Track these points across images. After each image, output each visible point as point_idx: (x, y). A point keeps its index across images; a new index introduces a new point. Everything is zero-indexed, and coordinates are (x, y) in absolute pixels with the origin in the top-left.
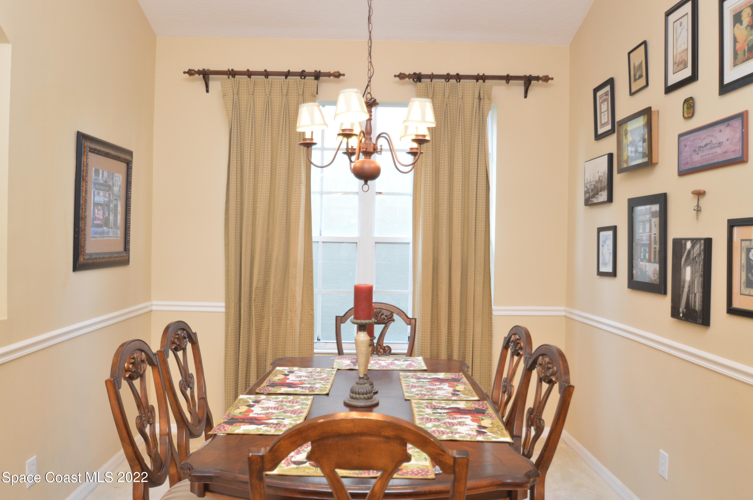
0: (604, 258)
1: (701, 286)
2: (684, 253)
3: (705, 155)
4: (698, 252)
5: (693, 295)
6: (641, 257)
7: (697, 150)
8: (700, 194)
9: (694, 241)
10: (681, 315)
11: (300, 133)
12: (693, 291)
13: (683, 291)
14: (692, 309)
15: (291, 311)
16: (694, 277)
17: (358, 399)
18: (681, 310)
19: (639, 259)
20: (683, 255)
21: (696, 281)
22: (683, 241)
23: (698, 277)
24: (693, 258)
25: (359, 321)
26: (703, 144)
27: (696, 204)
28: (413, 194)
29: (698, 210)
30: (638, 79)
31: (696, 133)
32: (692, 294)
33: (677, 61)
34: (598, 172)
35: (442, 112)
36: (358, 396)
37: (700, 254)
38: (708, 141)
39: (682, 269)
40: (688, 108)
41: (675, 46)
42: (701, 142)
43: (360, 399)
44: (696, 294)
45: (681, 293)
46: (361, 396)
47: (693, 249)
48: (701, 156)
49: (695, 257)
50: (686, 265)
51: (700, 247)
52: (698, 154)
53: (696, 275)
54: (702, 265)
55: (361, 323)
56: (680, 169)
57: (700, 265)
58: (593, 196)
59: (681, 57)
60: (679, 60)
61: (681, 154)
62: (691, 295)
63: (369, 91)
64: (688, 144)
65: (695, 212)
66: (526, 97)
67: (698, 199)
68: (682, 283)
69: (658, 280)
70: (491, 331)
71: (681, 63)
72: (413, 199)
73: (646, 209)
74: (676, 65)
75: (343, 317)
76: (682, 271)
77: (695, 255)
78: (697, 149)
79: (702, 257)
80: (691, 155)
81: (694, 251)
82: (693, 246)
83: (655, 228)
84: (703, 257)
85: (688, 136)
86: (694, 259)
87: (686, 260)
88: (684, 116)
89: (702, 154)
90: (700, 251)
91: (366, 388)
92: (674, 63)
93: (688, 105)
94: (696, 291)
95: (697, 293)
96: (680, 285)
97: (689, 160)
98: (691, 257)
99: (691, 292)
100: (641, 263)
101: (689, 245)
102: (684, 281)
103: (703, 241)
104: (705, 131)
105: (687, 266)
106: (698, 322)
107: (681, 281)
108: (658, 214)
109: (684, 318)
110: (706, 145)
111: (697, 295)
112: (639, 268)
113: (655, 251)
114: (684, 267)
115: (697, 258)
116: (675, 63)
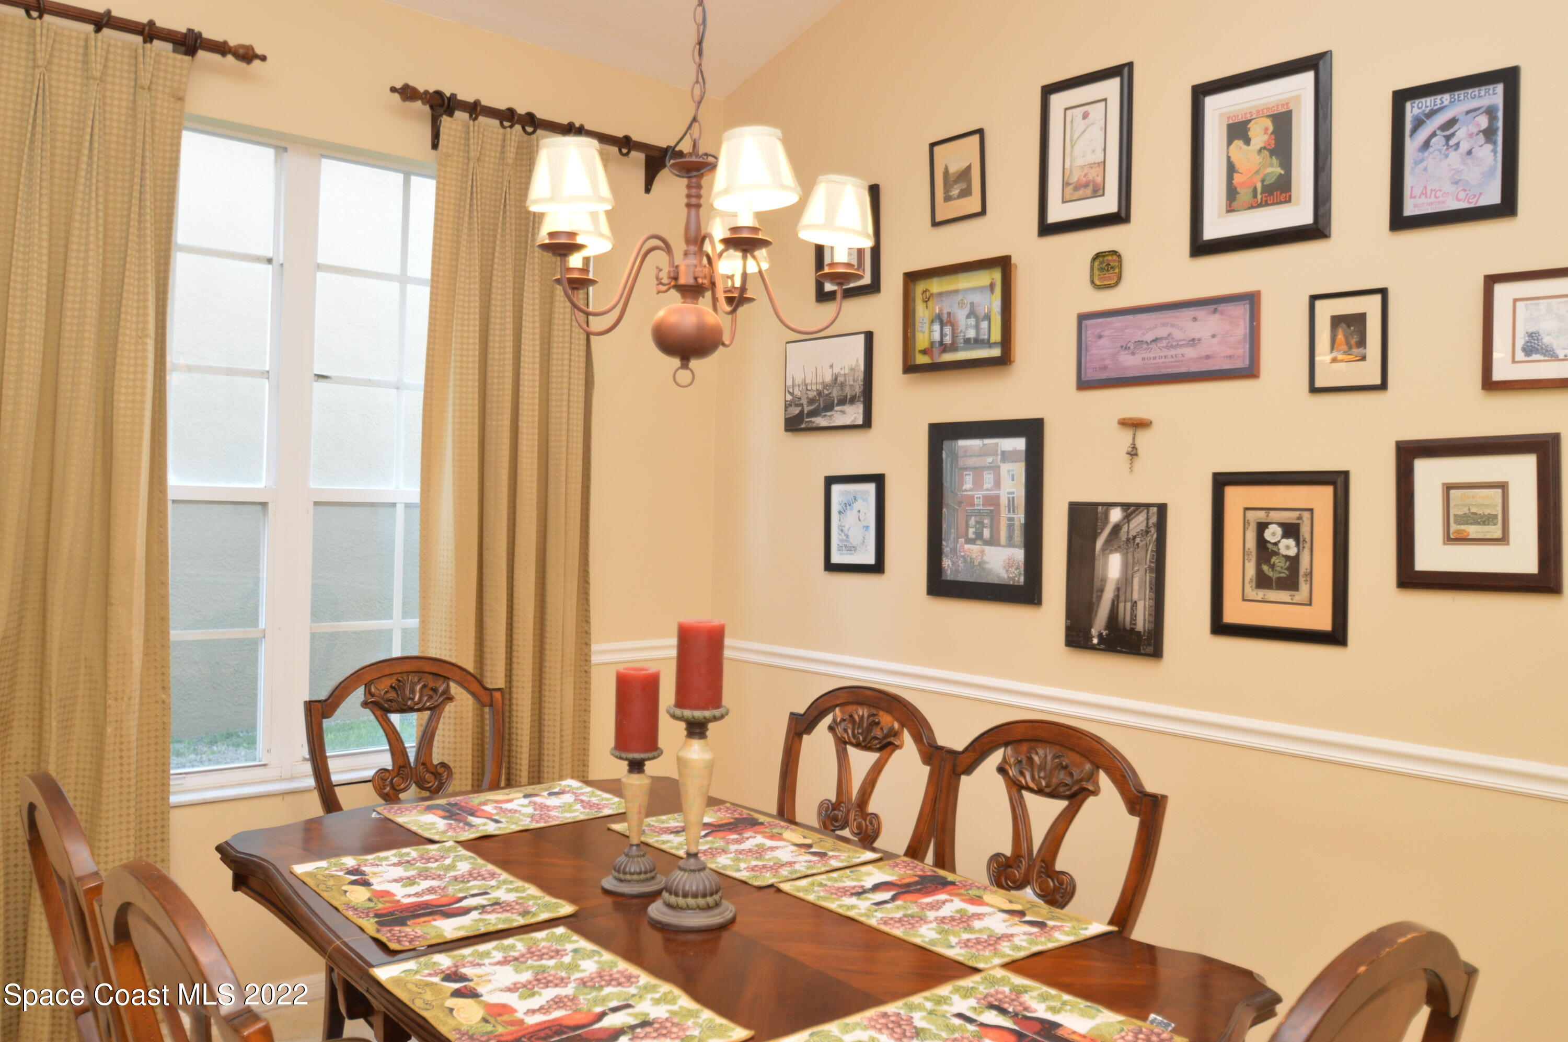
0: (847, 536)
1: (1151, 588)
2: (1103, 529)
3: (1155, 358)
4: (1143, 527)
5: (1129, 605)
6: (967, 534)
7: (1132, 347)
8: (1137, 425)
9: (1131, 509)
10: (1095, 641)
11: (534, 213)
12: (1128, 595)
13: (1100, 598)
14: (1125, 629)
15: (116, 699)
16: (1130, 572)
17: (682, 909)
18: (1094, 632)
19: (962, 540)
20: (1100, 533)
21: (1136, 581)
22: (1100, 508)
23: (1142, 571)
24: (1128, 540)
25: (688, 713)
26: (1149, 337)
27: (1131, 441)
28: (426, 385)
29: (1133, 453)
30: (955, 199)
31: (1130, 317)
32: (1125, 602)
33: (1074, 179)
34: (831, 366)
35: (499, 198)
36: (681, 901)
37: (1147, 532)
38: (1162, 332)
39: (1097, 558)
40: (1101, 270)
41: (1067, 152)
42: (1144, 334)
43: (688, 908)
44: (1136, 602)
45: (1094, 600)
46: (691, 901)
47: (1128, 522)
48: (1143, 359)
49: (1134, 537)
50: (1107, 552)
51: (1148, 519)
52: (1133, 354)
53: (1136, 568)
54: (1152, 551)
55: (693, 717)
56: (1083, 376)
57: (1147, 551)
58: (814, 413)
59: (1085, 175)
60: (1078, 180)
61: (1087, 350)
62: (1121, 605)
63: (696, 135)
64: (1107, 333)
65: (1128, 457)
66: (648, 190)
67: (1134, 434)
68: (1097, 584)
69: (1022, 579)
70: (586, 699)
71: (1086, 185)
72: (425, 398)
73: (984, 445)
74: (1071, 187)
75: (326, 701)
76: (1097, 562)
77: (1132, 533)
78: (1131, 345)
79: (1152, 536)
80: (1114, 356)
81: (1131, 526)
82: (1128, 518)
83: (1010, 481)
84: (1155, 536)
85: (1108, 319)
86: (1131, 540)
87: (1108, 542)
88: (1092, 282)
89: (1147, 355)
90: (1147, 526)
91: (704, 882)
92: (1065, 184)
93: (1101, 263)
94: (1136, 597)
95: (1140, 600)
96: (1092, 588)
97: (1107, 362)
98: (1123, 535)
99: (1122, 598)
100: (967, 546)
101: (1116, 515)
102: (1104, 580)
103: (1155, 509)
104: (1153, 315)
105: (1112, 552)
106: (1142, 651)
107: (1095, 580)
108: (1023, 456)
109: (1102, 646)
110: (1156, 340)
111: (1140, 605)
112: (963, 557)
113: (1011, 527)
114: (1104, 555)
115: (1138, 540)
116: (1068, 184)
